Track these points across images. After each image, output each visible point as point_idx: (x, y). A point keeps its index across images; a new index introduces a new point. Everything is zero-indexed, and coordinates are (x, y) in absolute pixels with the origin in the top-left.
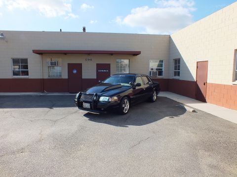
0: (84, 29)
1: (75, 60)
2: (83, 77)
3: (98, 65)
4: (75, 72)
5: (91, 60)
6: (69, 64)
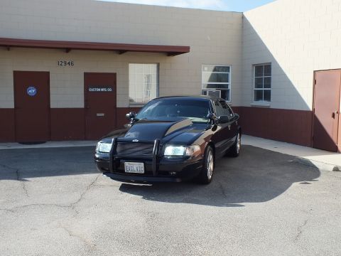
2: (53, 105)
4: (33, 92)
5: (71, 64)
6: (16, 74)
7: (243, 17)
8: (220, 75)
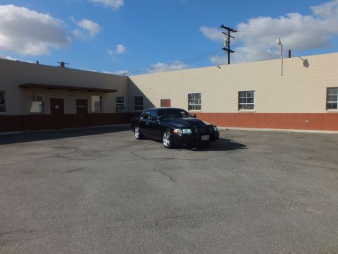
0: (62, 64)
1: (57, 96)
2: (65, 113)
3: (77, 100)
4: (57, 107)
5: (71, 95)
6: (51, 99)
7: (129, 78)
8: (120, 100)
